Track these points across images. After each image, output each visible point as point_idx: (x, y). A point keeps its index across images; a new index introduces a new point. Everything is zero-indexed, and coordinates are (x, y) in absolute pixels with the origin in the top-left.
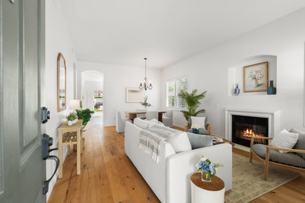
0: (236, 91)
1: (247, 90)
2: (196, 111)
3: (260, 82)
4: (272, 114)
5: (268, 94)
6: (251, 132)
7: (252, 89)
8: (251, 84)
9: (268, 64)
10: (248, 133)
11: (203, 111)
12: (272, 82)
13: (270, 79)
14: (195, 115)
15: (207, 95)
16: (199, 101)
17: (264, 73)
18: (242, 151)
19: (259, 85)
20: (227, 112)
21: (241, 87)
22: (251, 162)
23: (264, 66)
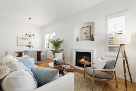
0: (77, 40)
1: (82, 39)
2: (59, 50)
3: (87, 35)
4: (93, 51)
5: (91, 41)
6: (84, 60)
7: (84, 39)
8: (84, 36)
9: (90, 26)
10: (83, 60)
11: (62, 50)
12: (92, 35)
13: (91, 34)
14: (58, 52)
15: (64, 41)
16: (61, 44)
17: (89, 31)
18: (80, 70)
19: (87, 37)
20: (73, 50)
21: (79, 38)
22: (84, 77)
23: (89, 27)
